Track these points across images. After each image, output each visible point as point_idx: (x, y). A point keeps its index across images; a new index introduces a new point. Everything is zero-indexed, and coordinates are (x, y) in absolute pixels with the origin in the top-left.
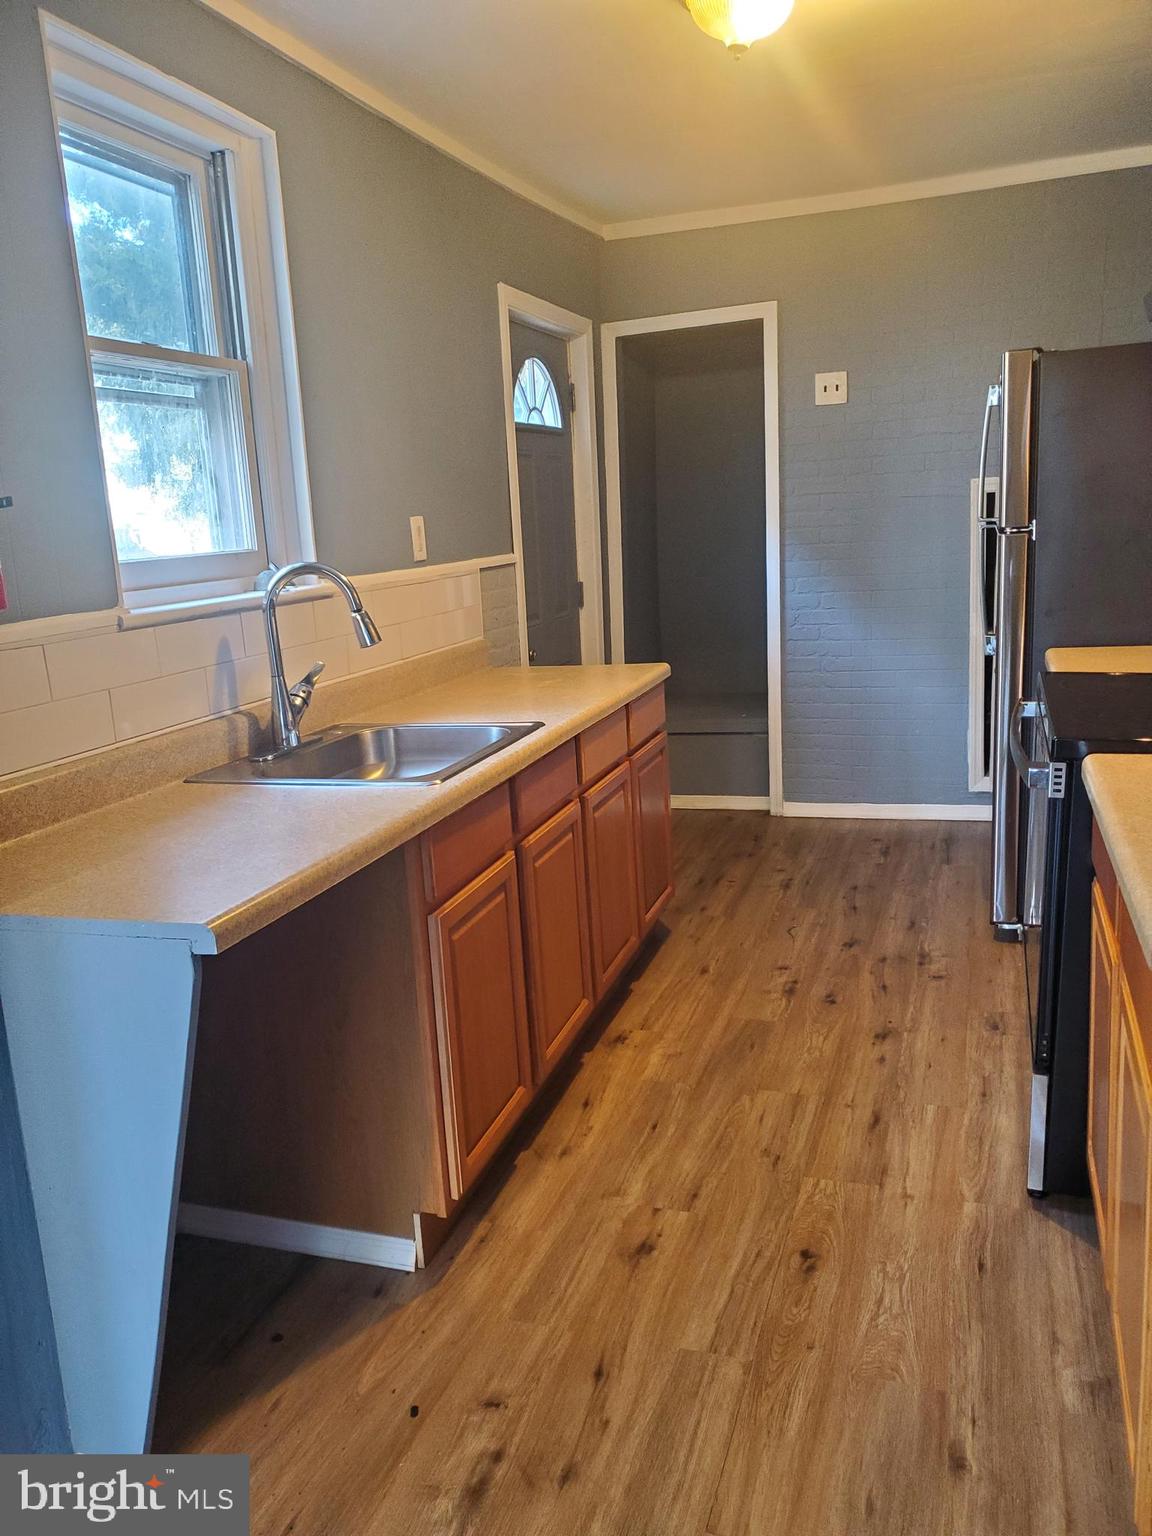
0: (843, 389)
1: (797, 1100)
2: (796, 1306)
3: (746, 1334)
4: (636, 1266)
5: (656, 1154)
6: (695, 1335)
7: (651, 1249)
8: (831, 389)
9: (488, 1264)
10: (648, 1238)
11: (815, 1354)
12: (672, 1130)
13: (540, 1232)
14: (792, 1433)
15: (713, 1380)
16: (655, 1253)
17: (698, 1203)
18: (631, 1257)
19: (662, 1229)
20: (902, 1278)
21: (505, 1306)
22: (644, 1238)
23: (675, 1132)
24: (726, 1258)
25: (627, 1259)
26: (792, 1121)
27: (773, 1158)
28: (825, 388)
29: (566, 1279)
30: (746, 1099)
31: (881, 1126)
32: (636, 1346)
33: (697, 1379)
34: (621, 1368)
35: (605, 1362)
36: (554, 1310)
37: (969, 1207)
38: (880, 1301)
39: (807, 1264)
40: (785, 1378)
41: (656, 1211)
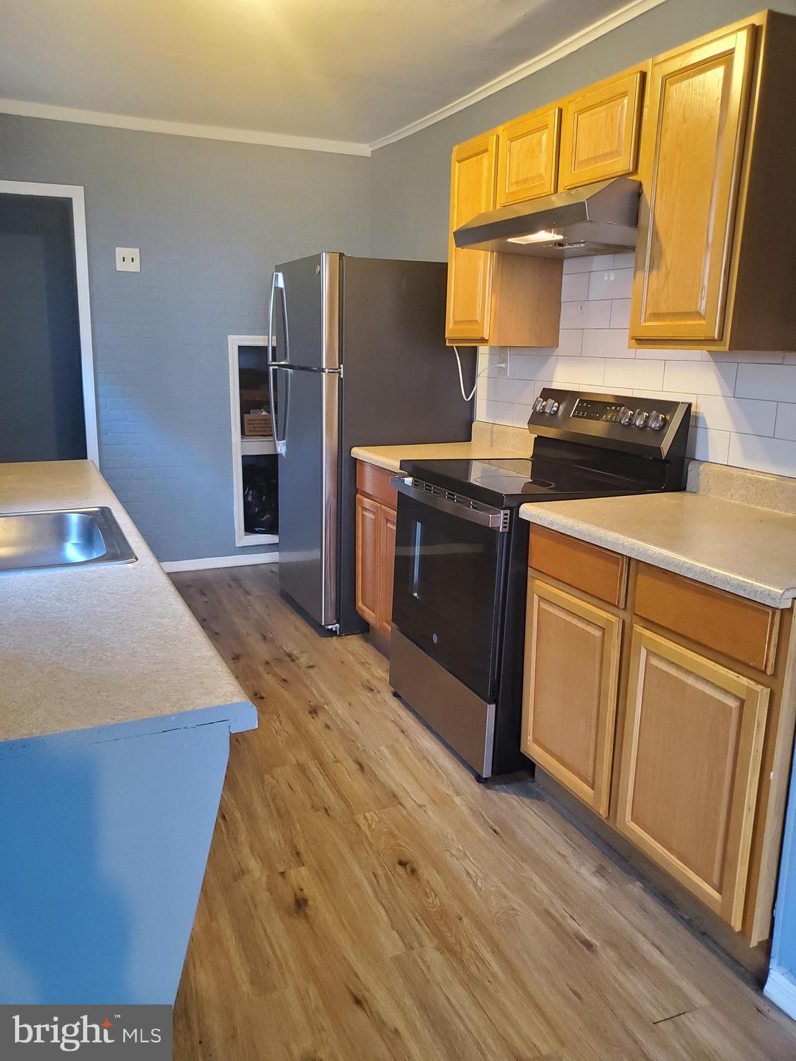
0: (137, 261)
1: (302, 768)
2: (429, 898)
3: (418, 928)
4: (306, 917)
5: (243, 837)
6: (390, 944)
7: (305, 901)
8: (128, 260)
9: (198, 965)
10: (296, 895)
11: (466, 921)
12: (238, 815)
13: (214, 924)
14: (501, 975)
15: (429, 967)
16: (311, 903)
17: (305, 857)
18: (298, 913)
19: (299, 885)
20: (465, 855)
21: (244, 989)
22: (293, 896)
23: (242, 815)
24: (358, 886)
25: (296, 915)
26: (311, 782)
27: (323, 810)
28: (124, 259)
29: (268, 948)
30: (267, 777)
31: (366, 768)
32: (361, 969)
33: (419, 971)
34: (368, 990)
35: (353, 991)
36: (283, 974)
37: (457, 800)
38: (468, 874)
39: (408, 869)
40: (465, 944)
41: (283, 874)
